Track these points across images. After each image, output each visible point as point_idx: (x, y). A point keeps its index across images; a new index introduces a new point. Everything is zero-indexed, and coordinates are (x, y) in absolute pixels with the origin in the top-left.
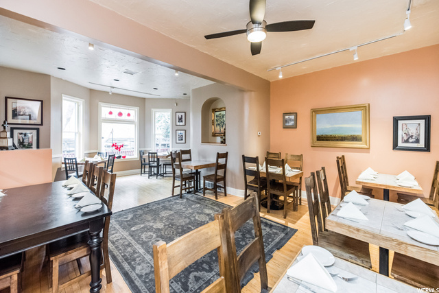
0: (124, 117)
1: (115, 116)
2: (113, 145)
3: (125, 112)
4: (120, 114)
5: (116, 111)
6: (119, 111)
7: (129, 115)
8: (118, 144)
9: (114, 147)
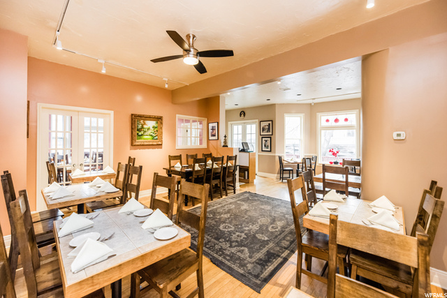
0: (342, 122)
1: (332, 123)
2: (330, 151)
3: (341, 117)
4: (336, 120)
5: (332, 118)
6: (335, 117)
7: (346, 120)
8: (335, 151)
9: (331, 153)
